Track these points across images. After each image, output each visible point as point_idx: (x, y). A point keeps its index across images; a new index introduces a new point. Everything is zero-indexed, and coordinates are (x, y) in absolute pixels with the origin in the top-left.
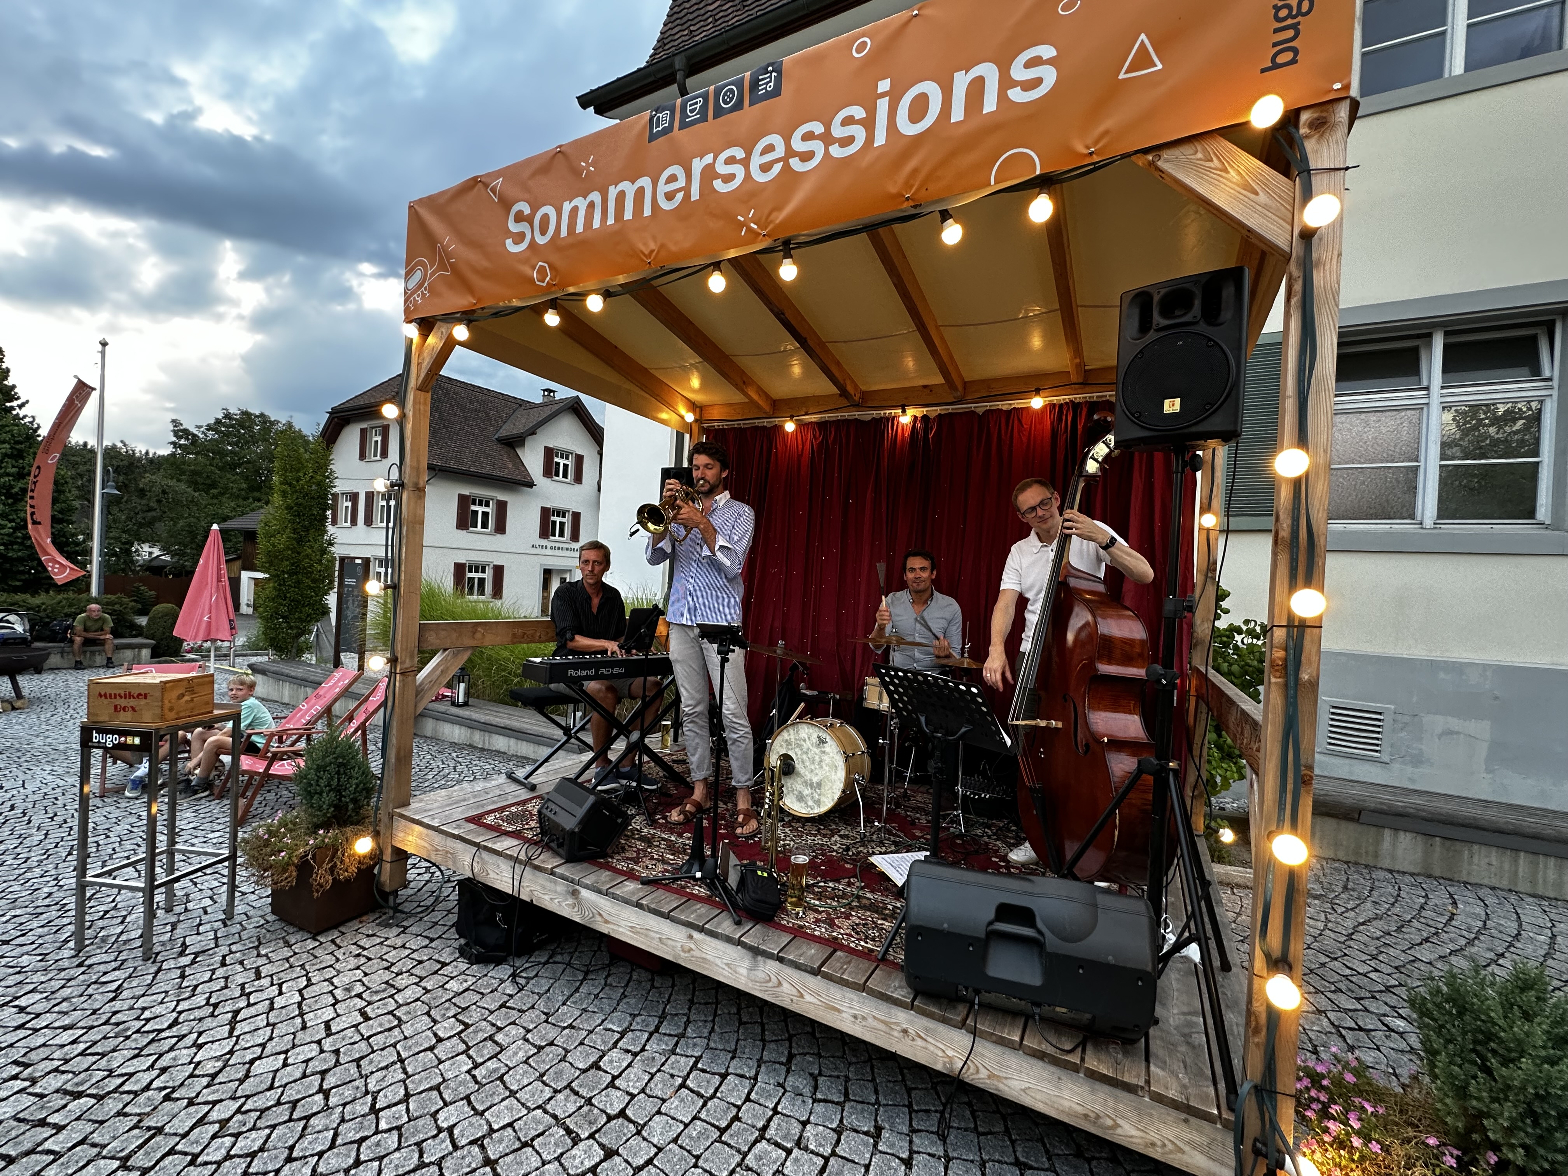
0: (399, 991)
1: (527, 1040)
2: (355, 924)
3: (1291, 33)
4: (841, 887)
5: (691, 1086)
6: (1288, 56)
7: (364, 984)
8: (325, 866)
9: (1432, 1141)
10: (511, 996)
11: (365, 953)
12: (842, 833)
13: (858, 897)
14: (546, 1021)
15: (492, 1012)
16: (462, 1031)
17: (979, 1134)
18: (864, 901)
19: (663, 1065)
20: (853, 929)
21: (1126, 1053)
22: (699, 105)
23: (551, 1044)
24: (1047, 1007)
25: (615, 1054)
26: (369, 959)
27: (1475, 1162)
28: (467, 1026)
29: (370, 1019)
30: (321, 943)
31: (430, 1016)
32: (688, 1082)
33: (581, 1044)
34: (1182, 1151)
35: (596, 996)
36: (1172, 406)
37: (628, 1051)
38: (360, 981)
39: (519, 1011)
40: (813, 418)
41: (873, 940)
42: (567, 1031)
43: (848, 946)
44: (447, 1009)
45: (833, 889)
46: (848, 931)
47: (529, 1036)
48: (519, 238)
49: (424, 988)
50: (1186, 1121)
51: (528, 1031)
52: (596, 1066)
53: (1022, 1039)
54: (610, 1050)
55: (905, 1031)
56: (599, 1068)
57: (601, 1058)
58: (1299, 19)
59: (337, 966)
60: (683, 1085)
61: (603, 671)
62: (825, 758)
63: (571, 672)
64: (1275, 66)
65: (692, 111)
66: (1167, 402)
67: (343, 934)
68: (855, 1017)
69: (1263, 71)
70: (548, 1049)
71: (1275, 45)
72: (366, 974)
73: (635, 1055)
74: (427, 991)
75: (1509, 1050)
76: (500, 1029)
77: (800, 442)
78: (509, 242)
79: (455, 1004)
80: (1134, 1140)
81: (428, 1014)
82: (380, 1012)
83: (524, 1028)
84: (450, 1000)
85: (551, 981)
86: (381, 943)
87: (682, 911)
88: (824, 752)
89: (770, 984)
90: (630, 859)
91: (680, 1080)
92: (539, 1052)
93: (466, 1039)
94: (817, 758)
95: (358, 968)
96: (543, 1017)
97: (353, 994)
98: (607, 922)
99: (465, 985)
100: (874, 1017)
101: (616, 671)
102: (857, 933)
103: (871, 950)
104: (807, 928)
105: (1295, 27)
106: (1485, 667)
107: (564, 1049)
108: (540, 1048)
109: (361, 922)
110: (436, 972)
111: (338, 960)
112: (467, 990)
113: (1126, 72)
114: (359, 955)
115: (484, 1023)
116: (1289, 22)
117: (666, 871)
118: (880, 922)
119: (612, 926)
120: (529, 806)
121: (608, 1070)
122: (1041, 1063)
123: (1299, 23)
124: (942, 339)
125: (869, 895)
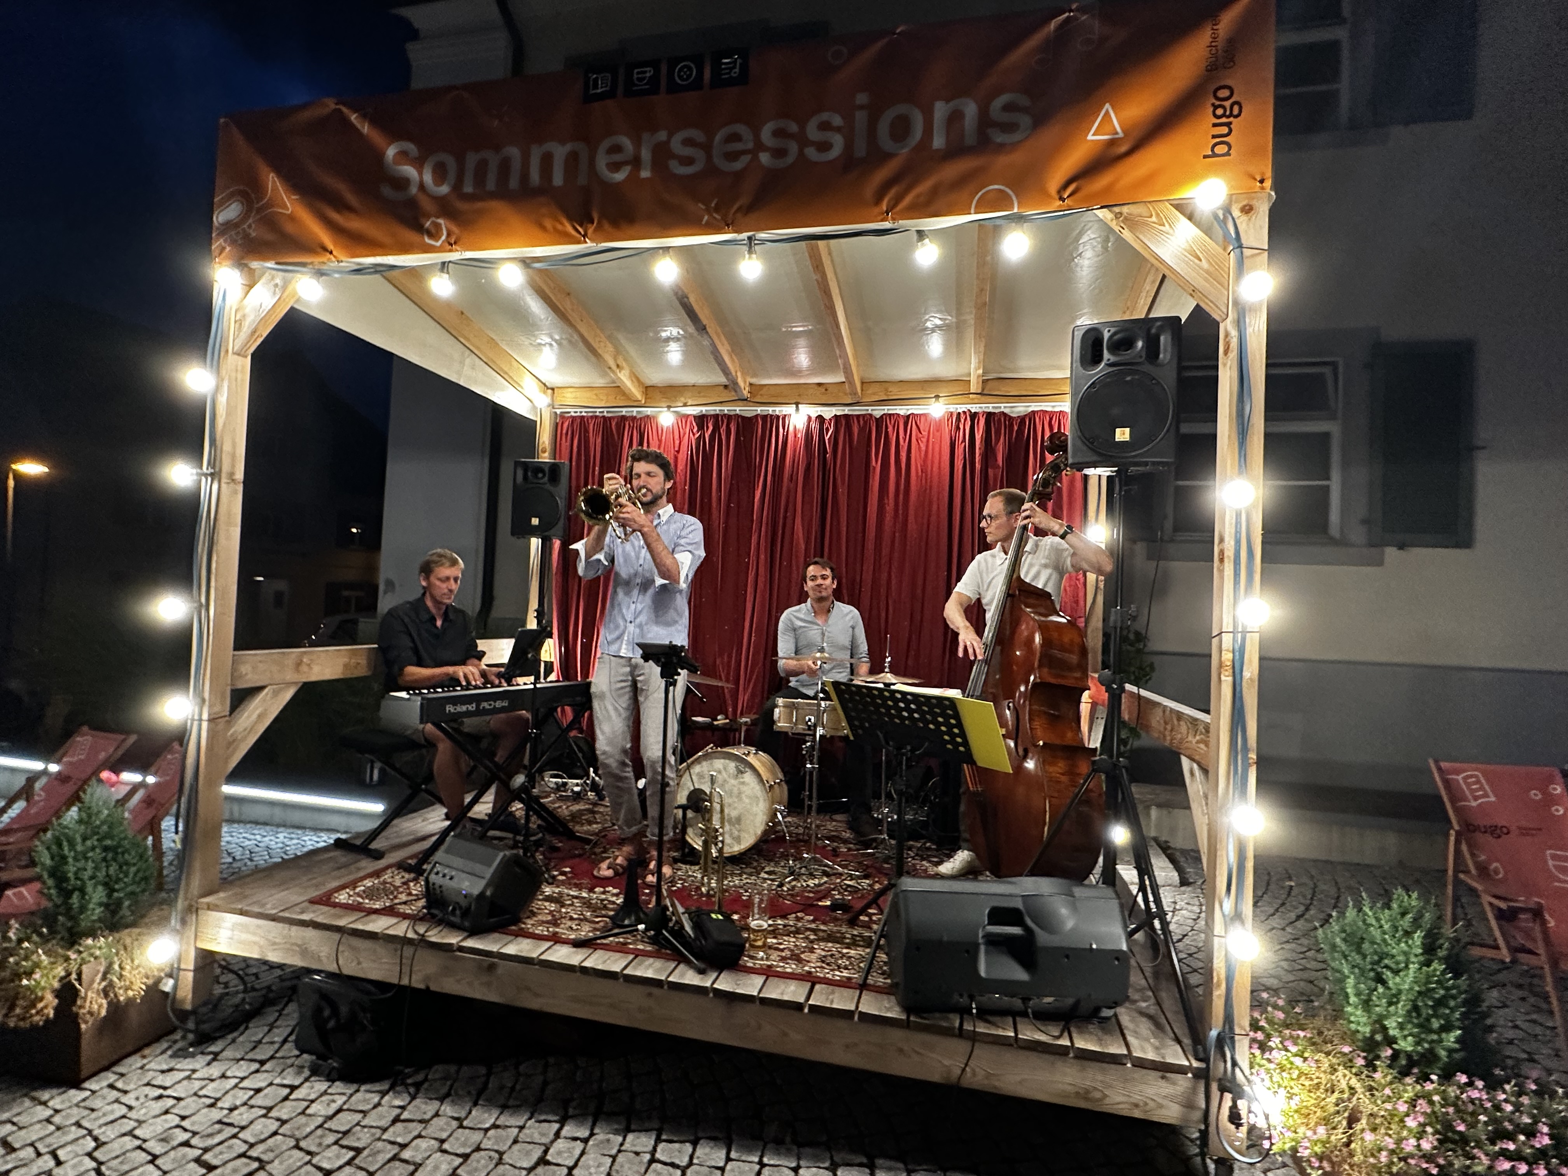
0: (243, 1128)
1: (445, 1152)
2: (135, 1062)
4: (791, 923)
5: (663, 1158)
7: (185, 1130)
8: (95, 985)
10: (403, 1108)
11: (169, 1092)
12: (767, 869)
13: (814, 931)
14: (461, 1126)
15: (385, 1130)
16: (353, 1158)
18: (821, 934)
19: (622, 1145)
20: (823, 962)
21: (1103, 1029)
22: (648, 75)
23: (478, 1149)
24: (1037, 1000)
25: (560, 1144)
26: (179, 1099)
28: (358, 1151)
29: (215, 1167)
30: (93, 1092)
31: (301, 1149)
32: (658, 1156)
33: (515, 1142)
34: (1161, 1106)
35: (513, 1089)
36: (1122, 435)
37: (575, 1139)
38: (178, 1126)
39: (421, 1121)
40: (691, 411)
41: (846, 968)
42: (491, 1133)
43: (825, 978)
44: (321, 1137)
45: (785, 926)
46: (819, 964)
47: (446, 1146)
49: (278, 1119)
50: (1163, 1077)
51: (442, 1141)
52: (543, 1161)
53: (1016, 1034)
54: (552, 1142)
55: (900, 1050)
56: (548, 1163)
57: (546, 1152)
61: (485, 705)
62: (744, 788)
63: (450, 708)
65: (639, 79)
66: (1118, 431)
68: (847, 1046)
76: (404, 1146)
77: (677, 437)
79: (330, 1130)
80: (1121, 1106)
81: (297, 1147)
82: (226, 1157)
83: (436, 1139)
84: (320, 1126)
85: (449, 1083)
86: (188, 1078)
87: (635, 968)
88: (743, 783)
89: (749, 1030)
90: (548, 922)
91: (648, 1157)
92: (465, 1161)
93: (362, 1165)
94: (735, 791)
95: (167, 1112)
96: (455, 1124)
97: (175, 1143)
98: (537, 995)
99: (334, 1107)
100: (868, 1042)
101: (499, 704)
102: (828, 964)
103: (849, 979)
104: (777, 966)
107: (496, 1151)
108: (466, 1157)
109: (144, 1057)
110: (286, 1098)
111: (130, 1108)
112: (339, 1111)
113: (1094, 135)
114: (160, 1097)
117: (595, 929)
118: (845, 951)
119: (546, 1001)
120: (387, 877)
122: (1035, 1054)
125: (822, 927)
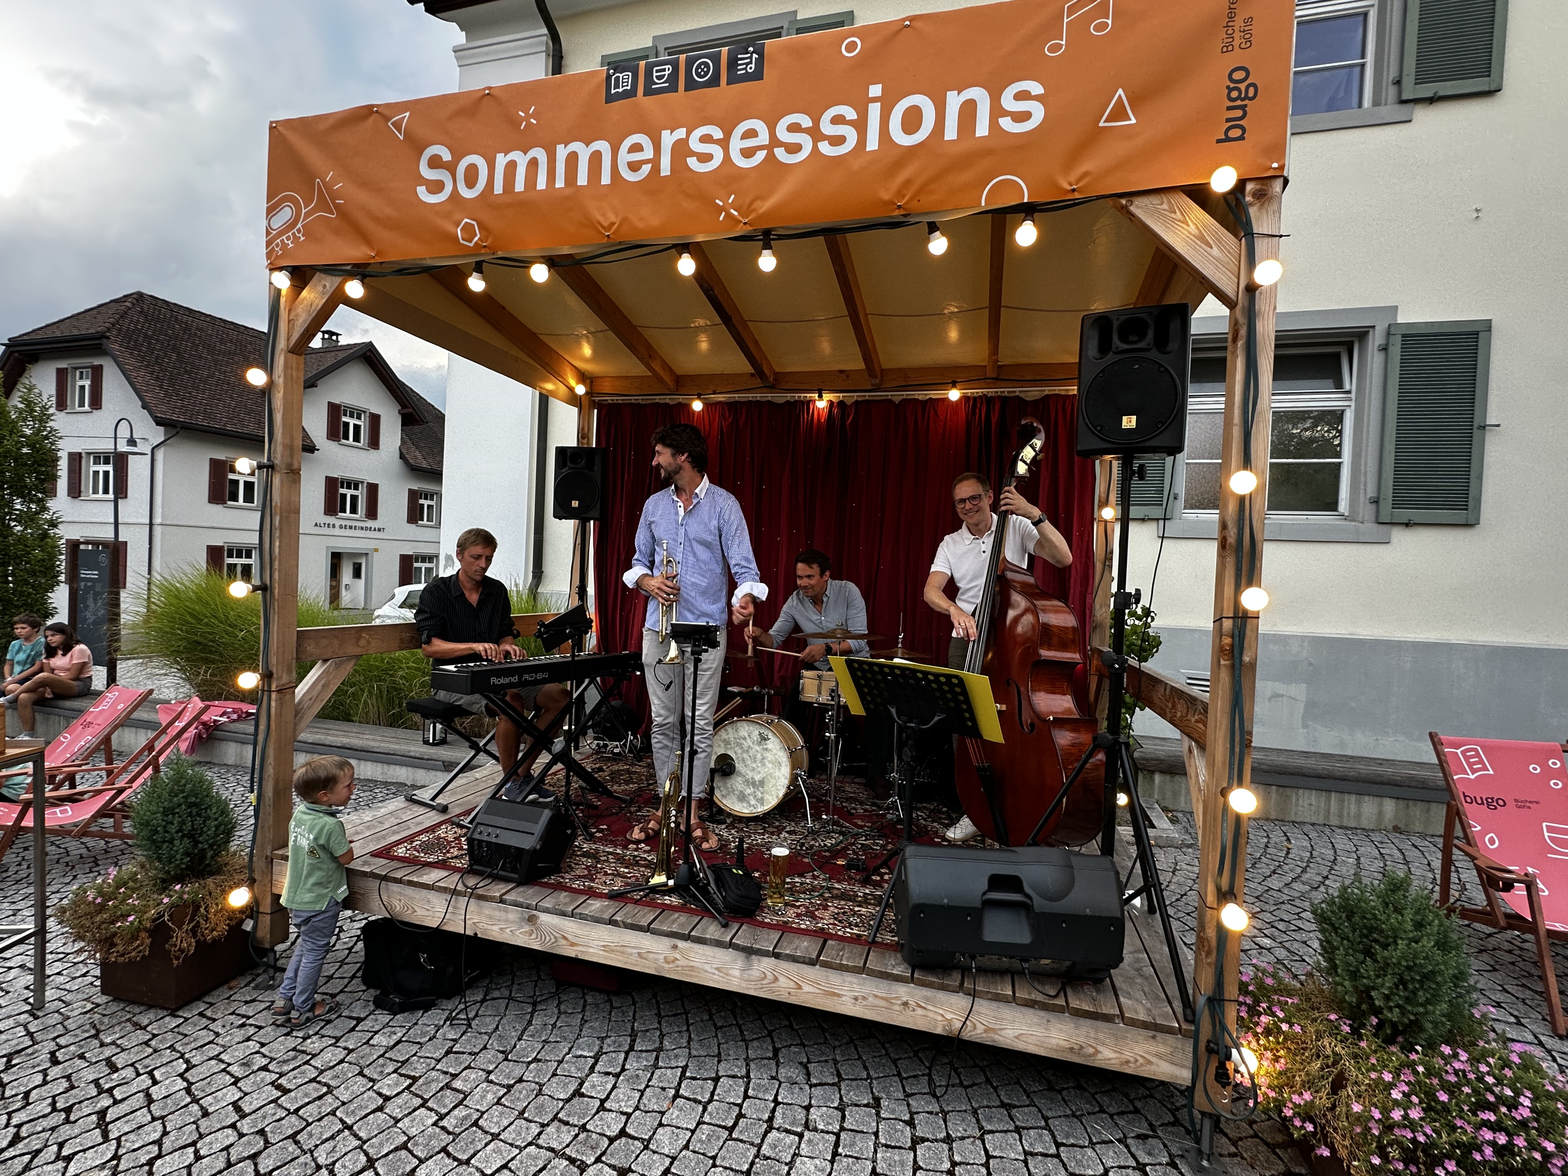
0: (314, 1056)
1: (491, 1082)
2: (224, 992)
3: (1239, 113)
4: (808, 881)
5: (686, 1094)
6: (1235, 133)
7: (264, 1056)
8: (185, 927)
9: (1333, 1017)
10: (455, 1041)
11: (251, 1021)
12: (788, 829)
13: (829, 889)
14: (506, 1059)
15: (439, 1061)
16: (410, 1085)
17: (966, 1087)
18: (835, 892)
19: (650, 1080)
20: (835, 919)
21: (1098, 991)
22: (667, 73)
23: (520, 1080)
24: (1033, 962)
25: (595, 1078)
26: (260, 1028)
27: (1363, 1026)
28: (415, 1079)
29: (290, 1091)
30: (186, 1019)
31: (364, 1076)
32: (681, 1092)
33: (554, 1075)
34: (1150, 1062)
35: (554, 1026)
36: (1129, 422)
37: (608, 1074)
38: (257, 1052)
39: (470, 1054)
40: (721, 398)
41: (857, 925)
42: (532, 1066)
43: (836, 934)
44: (383, 1066)
45: (802, 884)
46: (831, 921)
47: (492, 1077)
48: (436, 187)
49: (345, 1048)
50: (1154, 1037)
51: (489, 1073)
52: (578, 1093)
53: (1014, 992)
54: (587, 1076)
55: (905, 1004)
56: (583, 1095)
57: (581, 1085)
58: (1246, 102)
59: (219, 1040)
60: (677, 1096)
61: (526, 677)
62: (768, 755)
63: (494, 680)
64: (1228, 139)
65: (659, 78)
66: (1125, 418)
67: (212, 1004)
68: (856, 999)
69: (1219, 141)
70: (518, 1086)
71: (1228, 120)
72: (263, 1045)
73: (617, 1076)
74: (351, 1051)
75: (1388, 937)
76: (455, 1076)
77: (707, 422)
78: (421, 191)
79: (391, 1059)
80: (1113, 1062)
81: (361, 1074)
82: (300, 1081)
83: (483, 1070)
84: (382, 1056)
85: (497, 1019)
86: (268, 1008)
87: (662, 922)
88: (766, 749)
89: (765, 982)
90: (584, 877)
91: (673, 1092)
92: (509, 1091)
93: (418, 1092)
94: (759, 756)
95: (248, 1039)
96: (501, 1056)
97: (255, 1068)
98: (573, 944)
99: (395, 1038)
100: (876, 996)
101: (540, 676)
102: (840, 921)
103: (859, 936)
104: (793, 923)
105: (1243, 108)
106: (1303, 638)
107: (537, 1083)
108: (509, 1087)
109: (231, 988)
110: (353, 1029)
111: (217, 1035)
112: (399, 1042)
113: (1105, 121)
114: (243, 1025)
115: (434, 1073)
116: (1239, 103)
117: (627, 884)
118: (856, 909)
119: (580, 948)
120: (441, 832)
121: (593, 1094)
122: (1031, 1011)
123: (1246, 106)
124: (868, 325)
125: (836, 885)
